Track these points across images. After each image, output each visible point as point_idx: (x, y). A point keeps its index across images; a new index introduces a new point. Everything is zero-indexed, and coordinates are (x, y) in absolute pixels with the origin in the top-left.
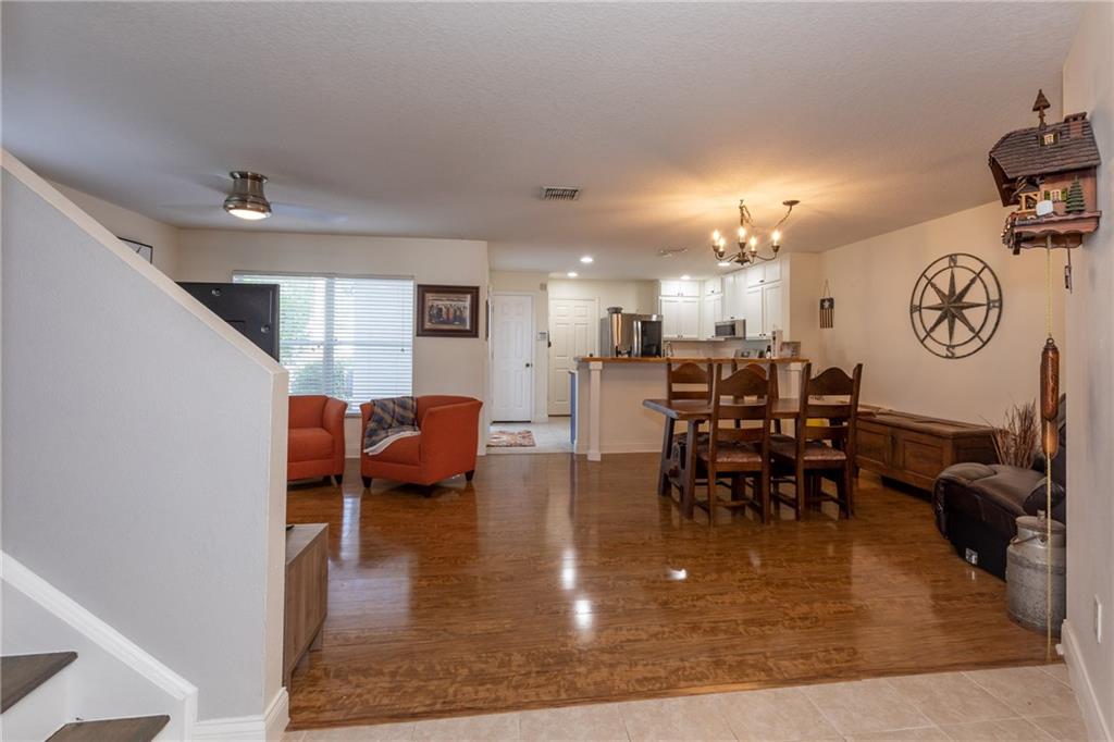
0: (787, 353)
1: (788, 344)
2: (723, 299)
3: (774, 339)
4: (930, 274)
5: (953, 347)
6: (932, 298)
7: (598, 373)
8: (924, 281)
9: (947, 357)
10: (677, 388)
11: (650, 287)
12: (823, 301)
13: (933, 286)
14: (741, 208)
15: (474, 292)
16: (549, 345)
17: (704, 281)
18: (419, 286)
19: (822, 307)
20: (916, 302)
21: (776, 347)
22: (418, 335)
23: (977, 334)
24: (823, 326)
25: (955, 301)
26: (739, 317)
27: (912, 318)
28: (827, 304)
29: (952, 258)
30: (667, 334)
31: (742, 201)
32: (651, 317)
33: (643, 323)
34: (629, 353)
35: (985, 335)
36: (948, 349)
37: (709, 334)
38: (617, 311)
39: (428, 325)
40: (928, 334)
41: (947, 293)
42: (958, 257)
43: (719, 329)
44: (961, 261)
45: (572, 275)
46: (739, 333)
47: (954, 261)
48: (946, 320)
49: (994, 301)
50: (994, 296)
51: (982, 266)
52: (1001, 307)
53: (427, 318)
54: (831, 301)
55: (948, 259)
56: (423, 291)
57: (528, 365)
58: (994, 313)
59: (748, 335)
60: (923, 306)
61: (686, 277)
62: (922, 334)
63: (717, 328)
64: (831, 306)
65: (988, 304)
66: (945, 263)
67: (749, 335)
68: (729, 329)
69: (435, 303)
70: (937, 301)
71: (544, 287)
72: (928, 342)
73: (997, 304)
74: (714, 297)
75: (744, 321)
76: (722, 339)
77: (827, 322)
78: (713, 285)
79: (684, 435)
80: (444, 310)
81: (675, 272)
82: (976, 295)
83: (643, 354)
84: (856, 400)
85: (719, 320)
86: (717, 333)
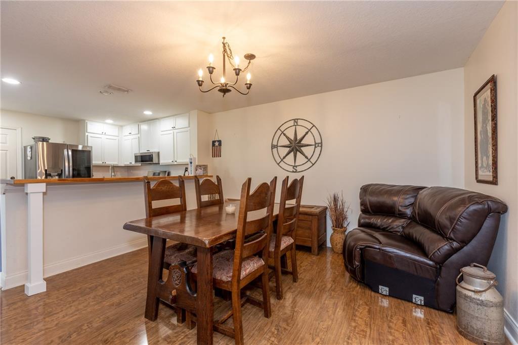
1: (200, 166)
2: (139, 138)
3: (191, 163)
4: (282, 129)
5: (296, 166)
6: (284, 141)
8: (279, 132)
9: (293, 172)
11: (77, 124)
12: (214, 142)
13: (285, 135)
14: (224, 44)
17: (122, 126)
19: (214, 145)
21: (192, 168)
23: (309, 160)
24: (214, 156)
25: (298, 143)
26: (153, 150)
27: (272, 152)
28: (217, 144)
29: (296, 120)
30: (95, 161)
31: (224, 38)
32: (77, 146)
33: (73, 151)
34: (60, 175)
35: (313, 160)
36: (293, 168)
37: (130, 160)
38: (44, 140)
40: (282, 160)
41: (293, 139)
42: (299, 120)
43: (138, 158)
44: (300, 122)
46: (155, 160)
47: (297, 122)
48: (293, 153)
49: (318, 144)
50: (318, 141)
51: (312, 126)
52: (321, 146)
54: (220, 142)
55: (293, 121)
58: (318, 149)
61: (109, 121)
62: (279, 160)
63: (136, 157)
64: (220, 144)
65: (315, 145)
66: (292, 123)
67: (162, 161)
68: (148, 158)
70: (287, 143)
72: (282, 164)
73: (320, 145)
74: (132, 137)
75: (159, 153)
76: (140, 164)
77: (217, 154)
81: (101, 113)
82: (308, 140)
83: (74, 176)
84: (298, 202)
85: (136, 152)
86: (136, 161)
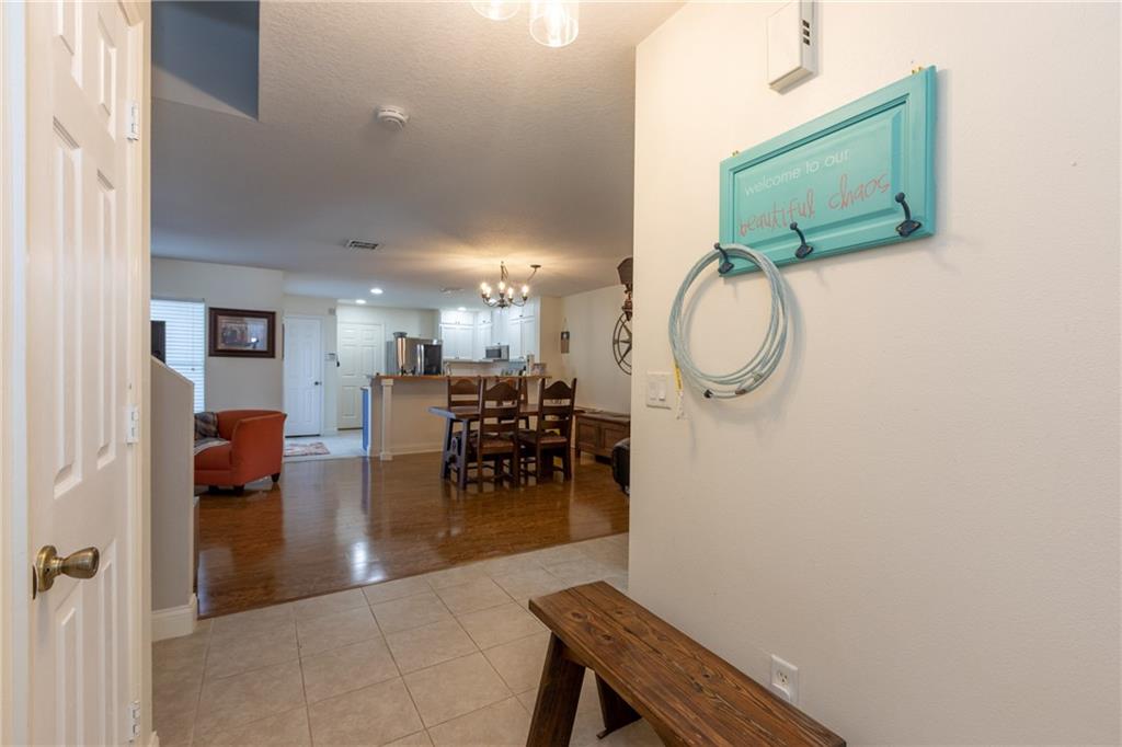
0: (537, 372)
1: (537, 365)
2: (492, 328)
3: (528, 361)
4: (623, 319)
6: (625, 335)
7: (390, 388)
8: (620, 324)
10: (455, 398)
11: (431, 316)
12: (562, 334)
13: (625, 327)
14: (502, 267)
15: (270, 317)
16: (338, 364)
17: (477, 313)
18: (212, 309)
19: (562, 338)
20: (616, 337)
21: (529, 368)
22: (211, 355)
24: (563, 352)
26: (504, 343)
27: (614, 348)
28: (565, 336)
30: (446, 356)
31: (502, 263)
32: (432, 341)
33: (425, 346)
34: (413, 372)
37: (481, 356)
38: (402, 335)
39: (221, 346)
40: (623, 359)
43: (489, 353)
45: (361, 302)
46: (504, 356)
53: (220, 339)
54: (568, 333)
56: (215, 314)
57: (317, 383)
59: (511, 358)
60: (621, 339)
61: (462, 309)
62: (619, 359)
63: (487, 351)
64: (568, 337)
68: (496, 353)
69: (229, 326)
70: (627, 337)
71: (332, 312)
72: (622, 364)
74: (484, 326)
75: (508, 347)
76: (491, 360)
77: (565, 349)
78: (484, 316)
79: (460, 433)
80: (239, 332)
81: (453, 304)
83: (425, 373)
84: (572, 402)
85: (489, 345)
86: (488, 356)
